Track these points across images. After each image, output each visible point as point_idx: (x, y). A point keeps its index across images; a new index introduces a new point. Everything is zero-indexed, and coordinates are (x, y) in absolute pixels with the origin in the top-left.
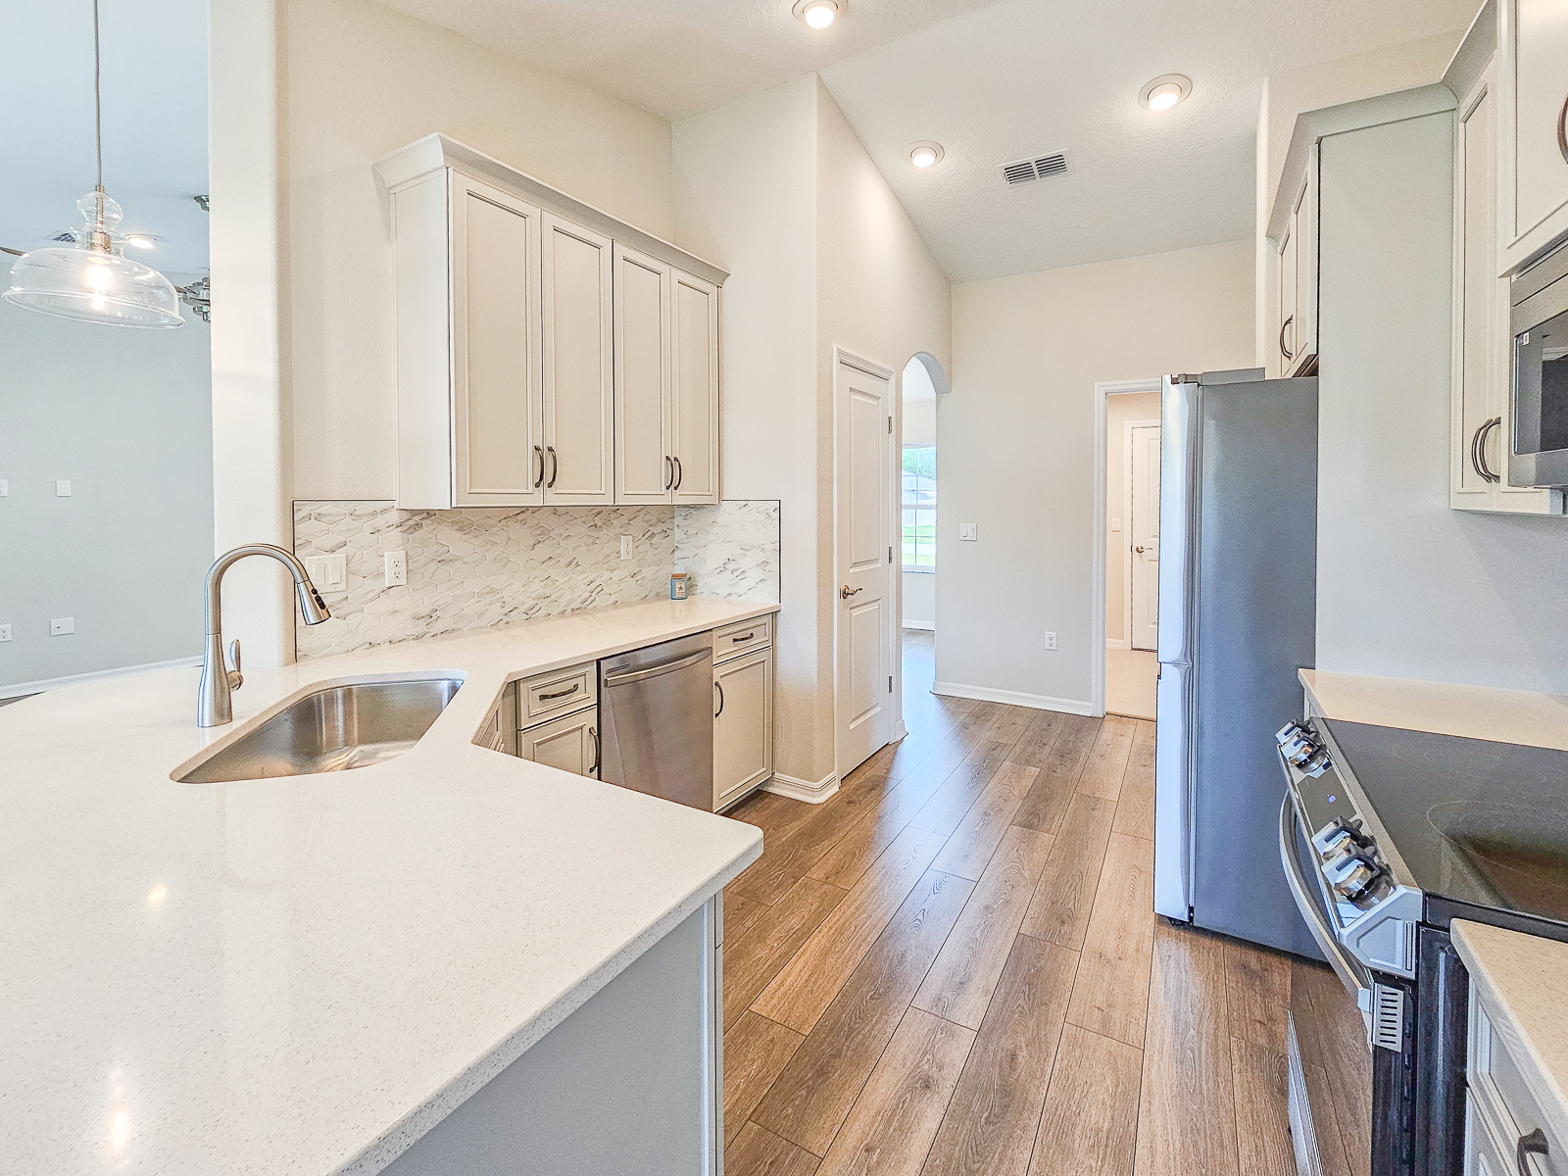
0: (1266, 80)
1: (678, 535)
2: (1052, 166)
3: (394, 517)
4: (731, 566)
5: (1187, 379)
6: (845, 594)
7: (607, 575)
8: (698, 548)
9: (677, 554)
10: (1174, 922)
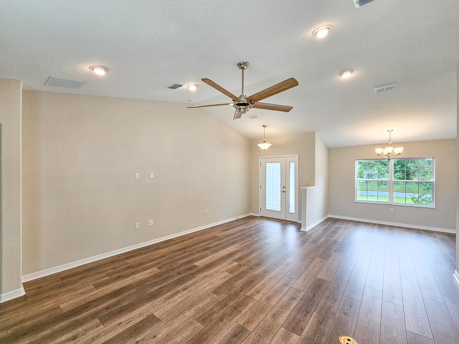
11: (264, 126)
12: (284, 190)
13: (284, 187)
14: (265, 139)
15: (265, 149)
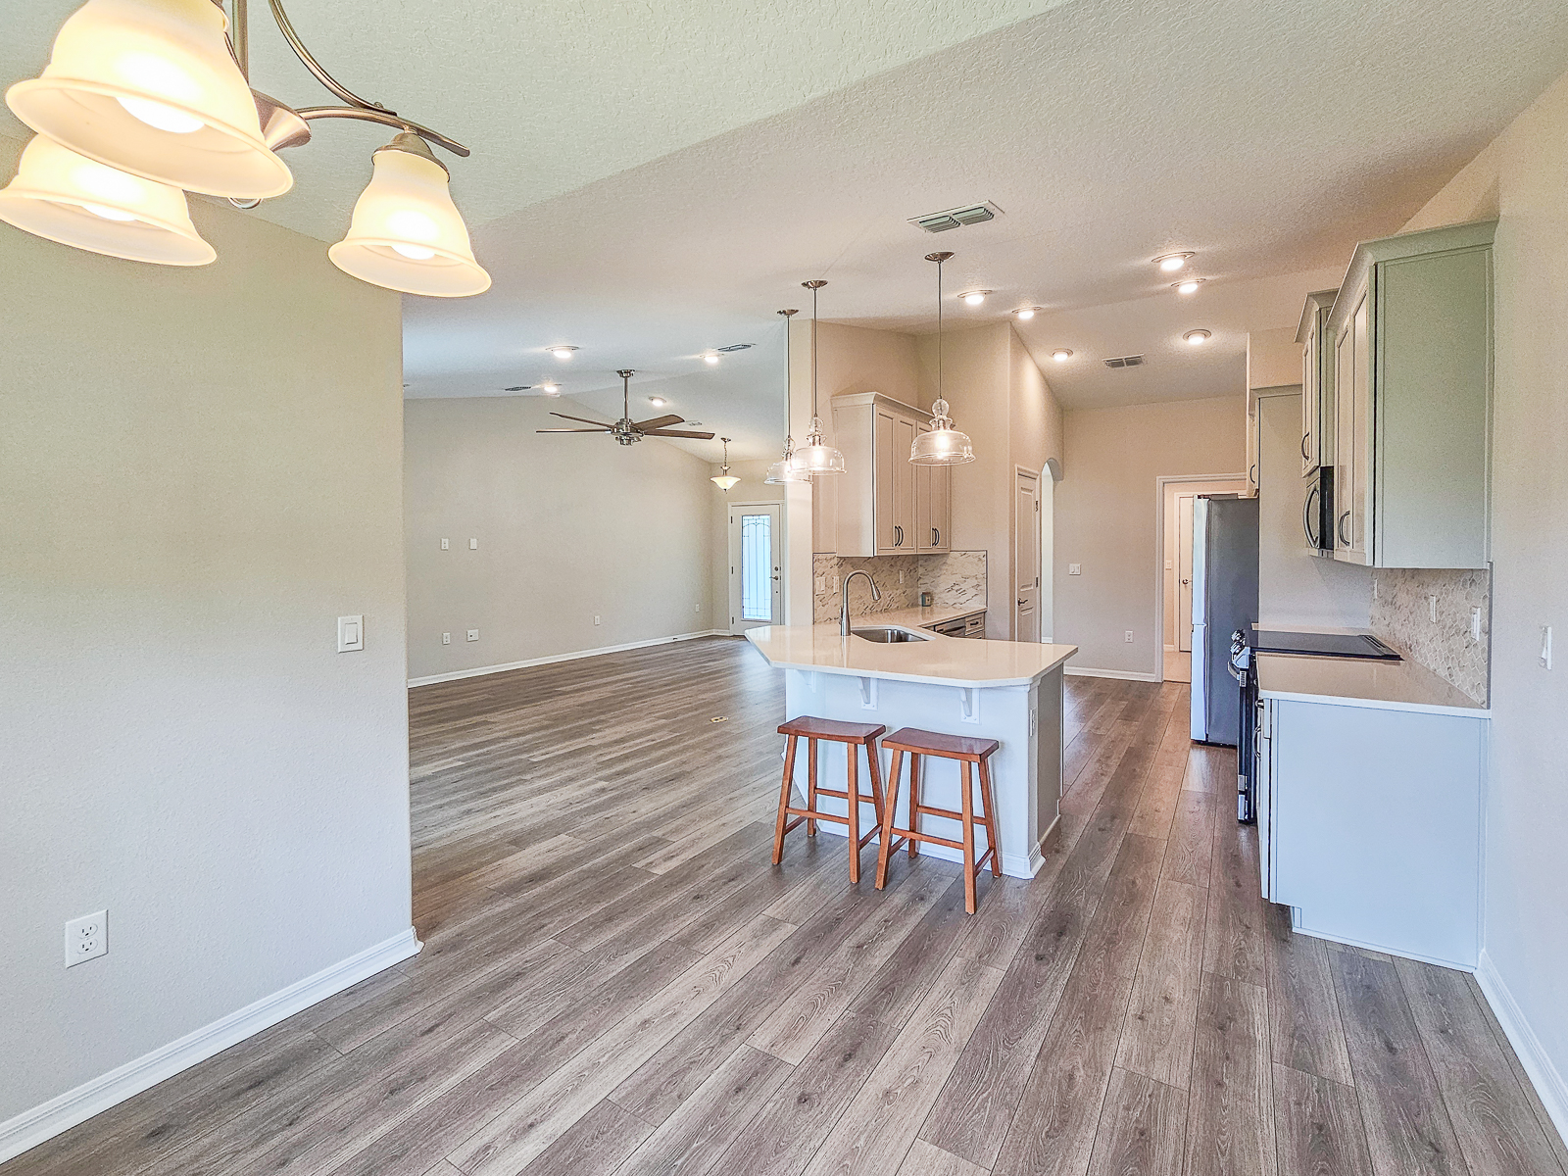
0: (1248, 334)
1: (921, 570)
2: (1133, 362)
3: (836, 561)
4: (956, 587)
5: (1205, 497)
6: (1019, 603)
7: (895, 591)
8: (935, 577)
9: (921, 581)
10: (1199, 742)
11: (724, 439)
12: (777, 574)
13: (776, 569)
14: (726, 468)
15: (727, 488)
